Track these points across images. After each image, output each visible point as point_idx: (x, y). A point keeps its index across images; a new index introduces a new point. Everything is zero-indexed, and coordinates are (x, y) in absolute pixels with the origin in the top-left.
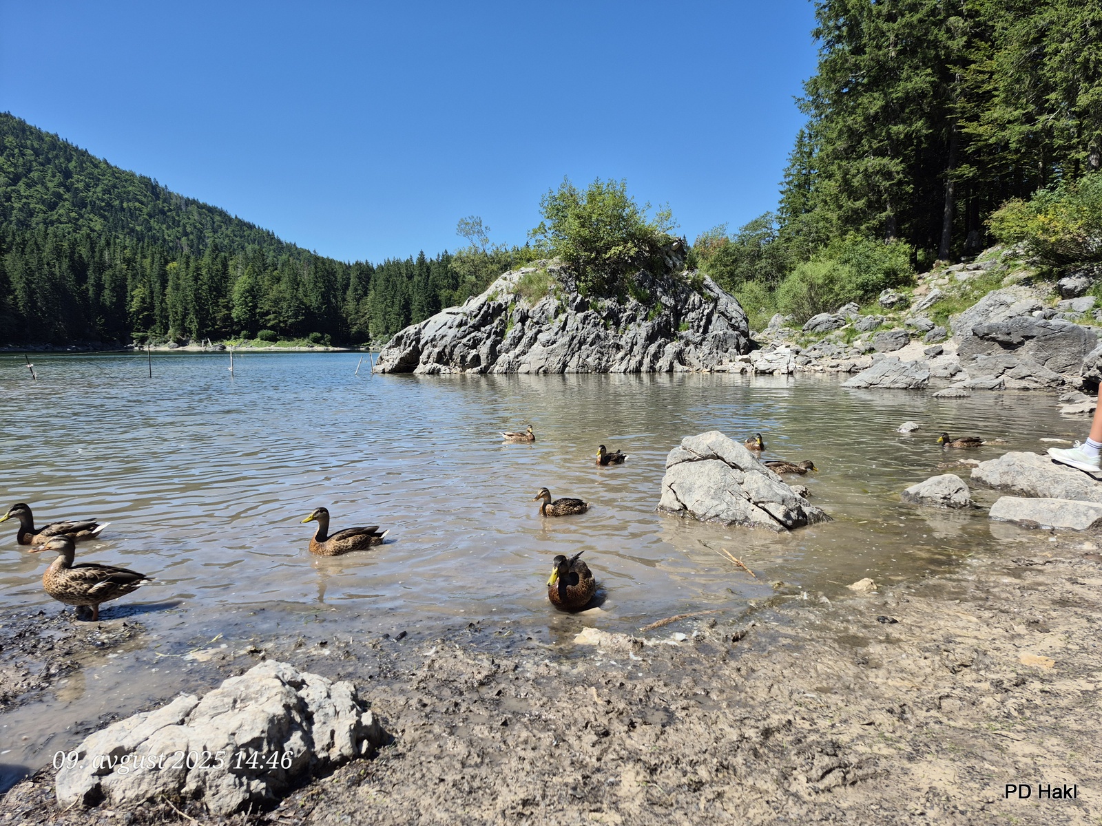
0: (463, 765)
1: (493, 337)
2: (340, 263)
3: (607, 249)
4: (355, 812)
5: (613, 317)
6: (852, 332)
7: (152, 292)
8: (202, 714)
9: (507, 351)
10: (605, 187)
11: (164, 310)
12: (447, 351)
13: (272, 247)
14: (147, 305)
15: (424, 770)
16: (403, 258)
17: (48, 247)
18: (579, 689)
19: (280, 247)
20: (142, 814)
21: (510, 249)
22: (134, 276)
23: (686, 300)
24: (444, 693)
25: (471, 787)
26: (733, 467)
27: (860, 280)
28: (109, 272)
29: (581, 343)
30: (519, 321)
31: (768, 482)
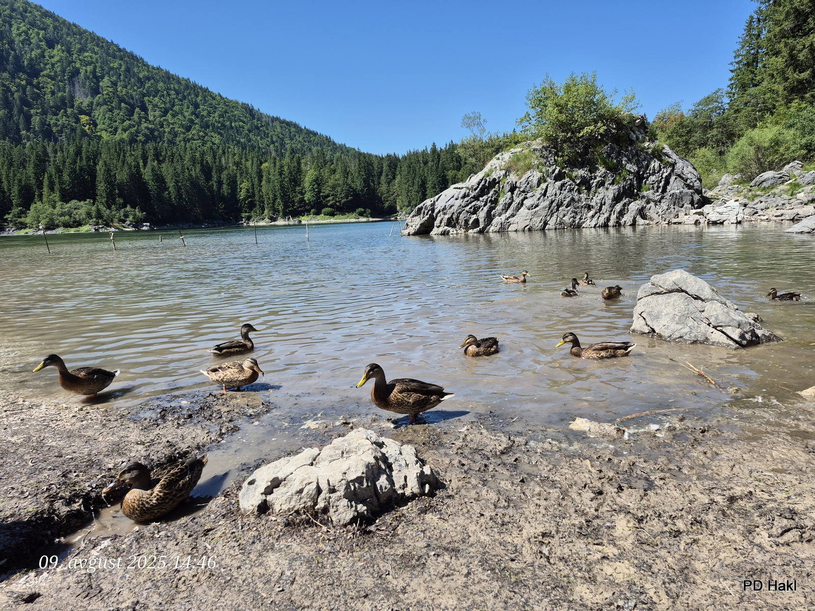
0: (496, 506)
1: (489, 204)
2: (376, 156)
3: (581, 129)
4: (425, 530)
5: (585, 183)
6: (796, 186)
7: (253, 185)
8: (323, 460)
9: (500, 215)
10: (578, 79)
11: (261, 197)
12: (454, 217)
13: (329, 148)
14: (251, 195)
15: (469, 507)
16: (420, 149)
17: (187, 157)
18: (576, 460)
19: (335, 147)
20: (293, 520)
21: (501, 135)
22: (241, 174)
23: (648, 166)
24: (475, 457)
25: (503, 521)
26: (695, 299)
27: (804, 141)
28: (225, 172)
29: (559, 206)
30: (510, 191)
31: (726, 310)
